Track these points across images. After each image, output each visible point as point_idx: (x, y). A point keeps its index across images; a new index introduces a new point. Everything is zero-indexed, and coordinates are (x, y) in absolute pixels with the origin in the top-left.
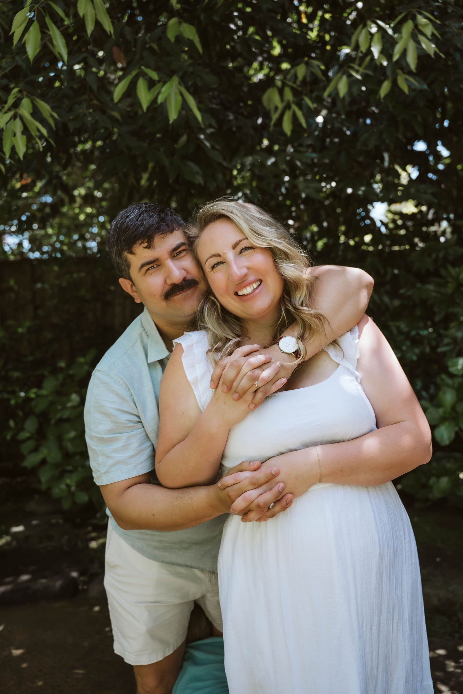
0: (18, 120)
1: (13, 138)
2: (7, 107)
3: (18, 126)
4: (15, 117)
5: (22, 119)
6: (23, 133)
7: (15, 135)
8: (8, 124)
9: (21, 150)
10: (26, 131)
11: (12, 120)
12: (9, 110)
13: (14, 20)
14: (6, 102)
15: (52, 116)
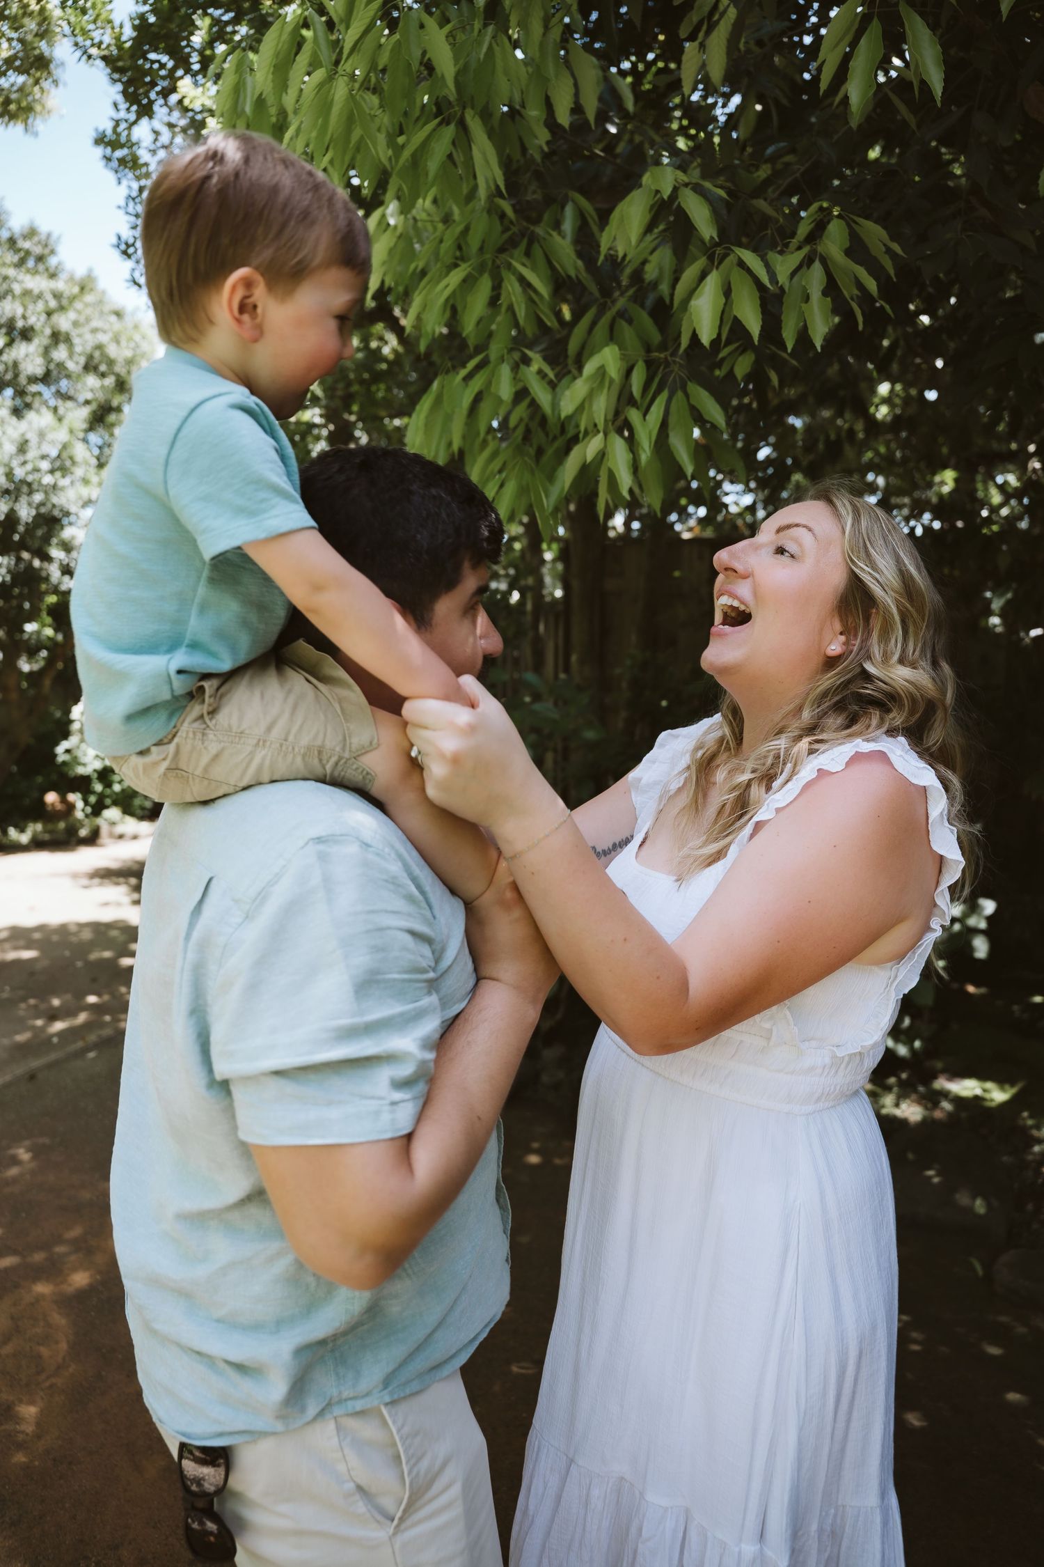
0: (817, 265)
1: (803, 305)
2: (795, 242)
3: (815, 278)
4: (808, 262)
5: (824, 262)
6: (825, 293)
7: (807, 299)
8: (796, 278)
9: (819, 332)
10: (831, 288)
11: (805, 268)
12: (799, 248)
13: (822, 46)
14: (793, 235)
15: (889, 251)
